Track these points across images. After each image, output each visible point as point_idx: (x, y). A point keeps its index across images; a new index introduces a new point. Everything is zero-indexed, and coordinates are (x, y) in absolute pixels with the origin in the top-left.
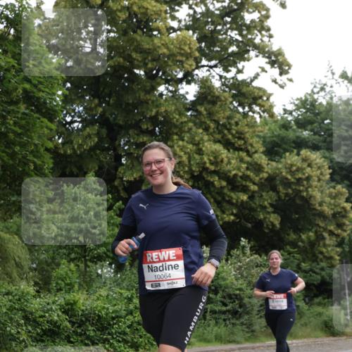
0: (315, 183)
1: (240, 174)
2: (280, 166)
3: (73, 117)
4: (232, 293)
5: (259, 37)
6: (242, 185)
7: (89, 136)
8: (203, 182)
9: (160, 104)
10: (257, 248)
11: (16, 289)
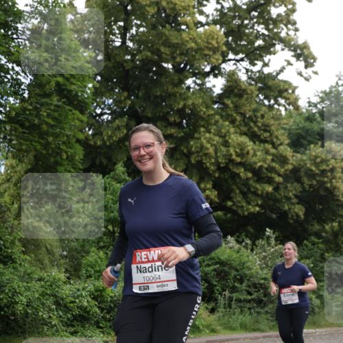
0: (339, 175)
1: (266, 166)
2: (305, 158)
3: (103, 109)
4: (257, 282)
5: (285, 30)
6: (267, 176)
7: (118, 128)
8: (229, 173)
9: (188, 97)
10: (281, 238)
11: (48, 275)
